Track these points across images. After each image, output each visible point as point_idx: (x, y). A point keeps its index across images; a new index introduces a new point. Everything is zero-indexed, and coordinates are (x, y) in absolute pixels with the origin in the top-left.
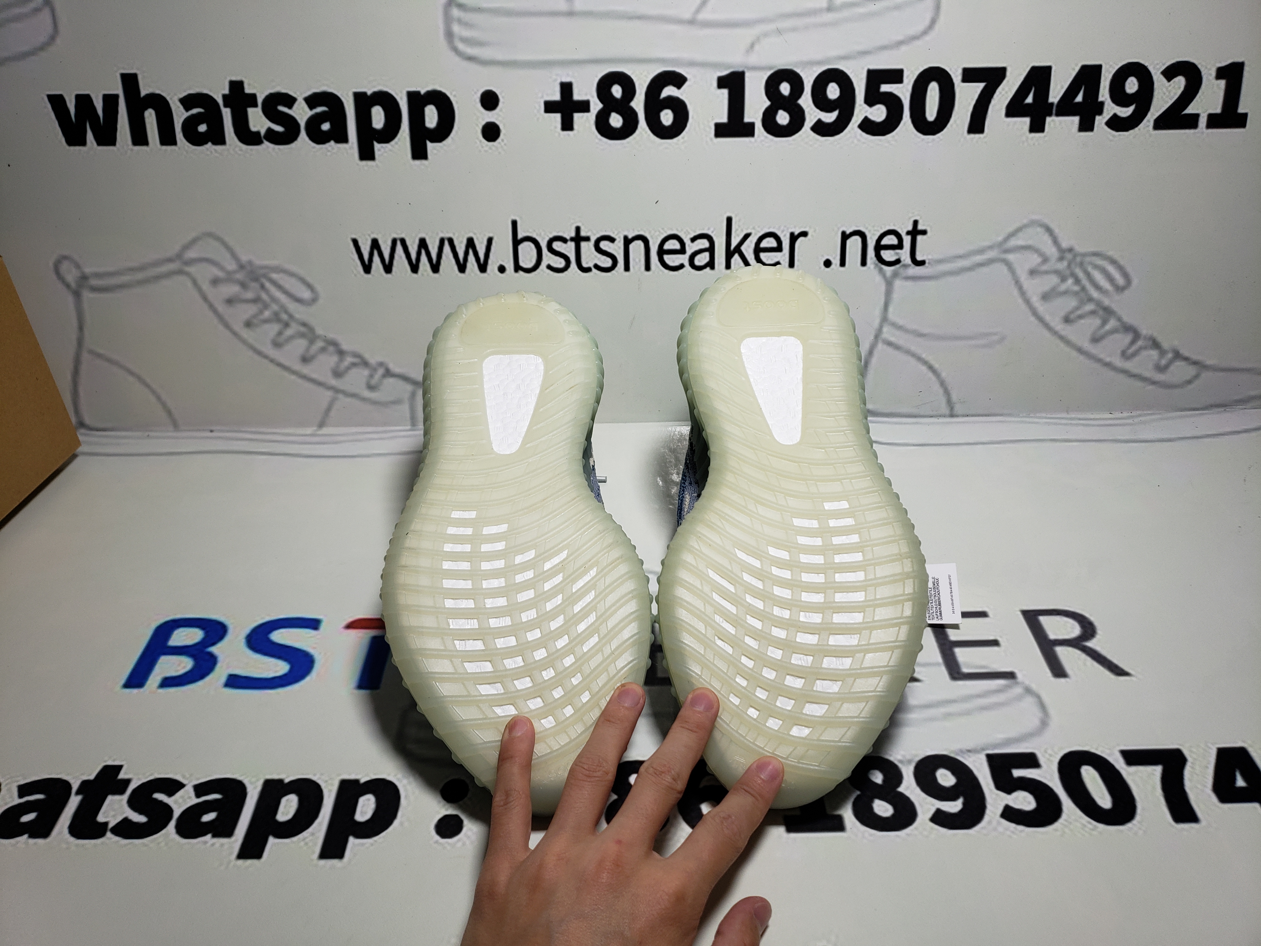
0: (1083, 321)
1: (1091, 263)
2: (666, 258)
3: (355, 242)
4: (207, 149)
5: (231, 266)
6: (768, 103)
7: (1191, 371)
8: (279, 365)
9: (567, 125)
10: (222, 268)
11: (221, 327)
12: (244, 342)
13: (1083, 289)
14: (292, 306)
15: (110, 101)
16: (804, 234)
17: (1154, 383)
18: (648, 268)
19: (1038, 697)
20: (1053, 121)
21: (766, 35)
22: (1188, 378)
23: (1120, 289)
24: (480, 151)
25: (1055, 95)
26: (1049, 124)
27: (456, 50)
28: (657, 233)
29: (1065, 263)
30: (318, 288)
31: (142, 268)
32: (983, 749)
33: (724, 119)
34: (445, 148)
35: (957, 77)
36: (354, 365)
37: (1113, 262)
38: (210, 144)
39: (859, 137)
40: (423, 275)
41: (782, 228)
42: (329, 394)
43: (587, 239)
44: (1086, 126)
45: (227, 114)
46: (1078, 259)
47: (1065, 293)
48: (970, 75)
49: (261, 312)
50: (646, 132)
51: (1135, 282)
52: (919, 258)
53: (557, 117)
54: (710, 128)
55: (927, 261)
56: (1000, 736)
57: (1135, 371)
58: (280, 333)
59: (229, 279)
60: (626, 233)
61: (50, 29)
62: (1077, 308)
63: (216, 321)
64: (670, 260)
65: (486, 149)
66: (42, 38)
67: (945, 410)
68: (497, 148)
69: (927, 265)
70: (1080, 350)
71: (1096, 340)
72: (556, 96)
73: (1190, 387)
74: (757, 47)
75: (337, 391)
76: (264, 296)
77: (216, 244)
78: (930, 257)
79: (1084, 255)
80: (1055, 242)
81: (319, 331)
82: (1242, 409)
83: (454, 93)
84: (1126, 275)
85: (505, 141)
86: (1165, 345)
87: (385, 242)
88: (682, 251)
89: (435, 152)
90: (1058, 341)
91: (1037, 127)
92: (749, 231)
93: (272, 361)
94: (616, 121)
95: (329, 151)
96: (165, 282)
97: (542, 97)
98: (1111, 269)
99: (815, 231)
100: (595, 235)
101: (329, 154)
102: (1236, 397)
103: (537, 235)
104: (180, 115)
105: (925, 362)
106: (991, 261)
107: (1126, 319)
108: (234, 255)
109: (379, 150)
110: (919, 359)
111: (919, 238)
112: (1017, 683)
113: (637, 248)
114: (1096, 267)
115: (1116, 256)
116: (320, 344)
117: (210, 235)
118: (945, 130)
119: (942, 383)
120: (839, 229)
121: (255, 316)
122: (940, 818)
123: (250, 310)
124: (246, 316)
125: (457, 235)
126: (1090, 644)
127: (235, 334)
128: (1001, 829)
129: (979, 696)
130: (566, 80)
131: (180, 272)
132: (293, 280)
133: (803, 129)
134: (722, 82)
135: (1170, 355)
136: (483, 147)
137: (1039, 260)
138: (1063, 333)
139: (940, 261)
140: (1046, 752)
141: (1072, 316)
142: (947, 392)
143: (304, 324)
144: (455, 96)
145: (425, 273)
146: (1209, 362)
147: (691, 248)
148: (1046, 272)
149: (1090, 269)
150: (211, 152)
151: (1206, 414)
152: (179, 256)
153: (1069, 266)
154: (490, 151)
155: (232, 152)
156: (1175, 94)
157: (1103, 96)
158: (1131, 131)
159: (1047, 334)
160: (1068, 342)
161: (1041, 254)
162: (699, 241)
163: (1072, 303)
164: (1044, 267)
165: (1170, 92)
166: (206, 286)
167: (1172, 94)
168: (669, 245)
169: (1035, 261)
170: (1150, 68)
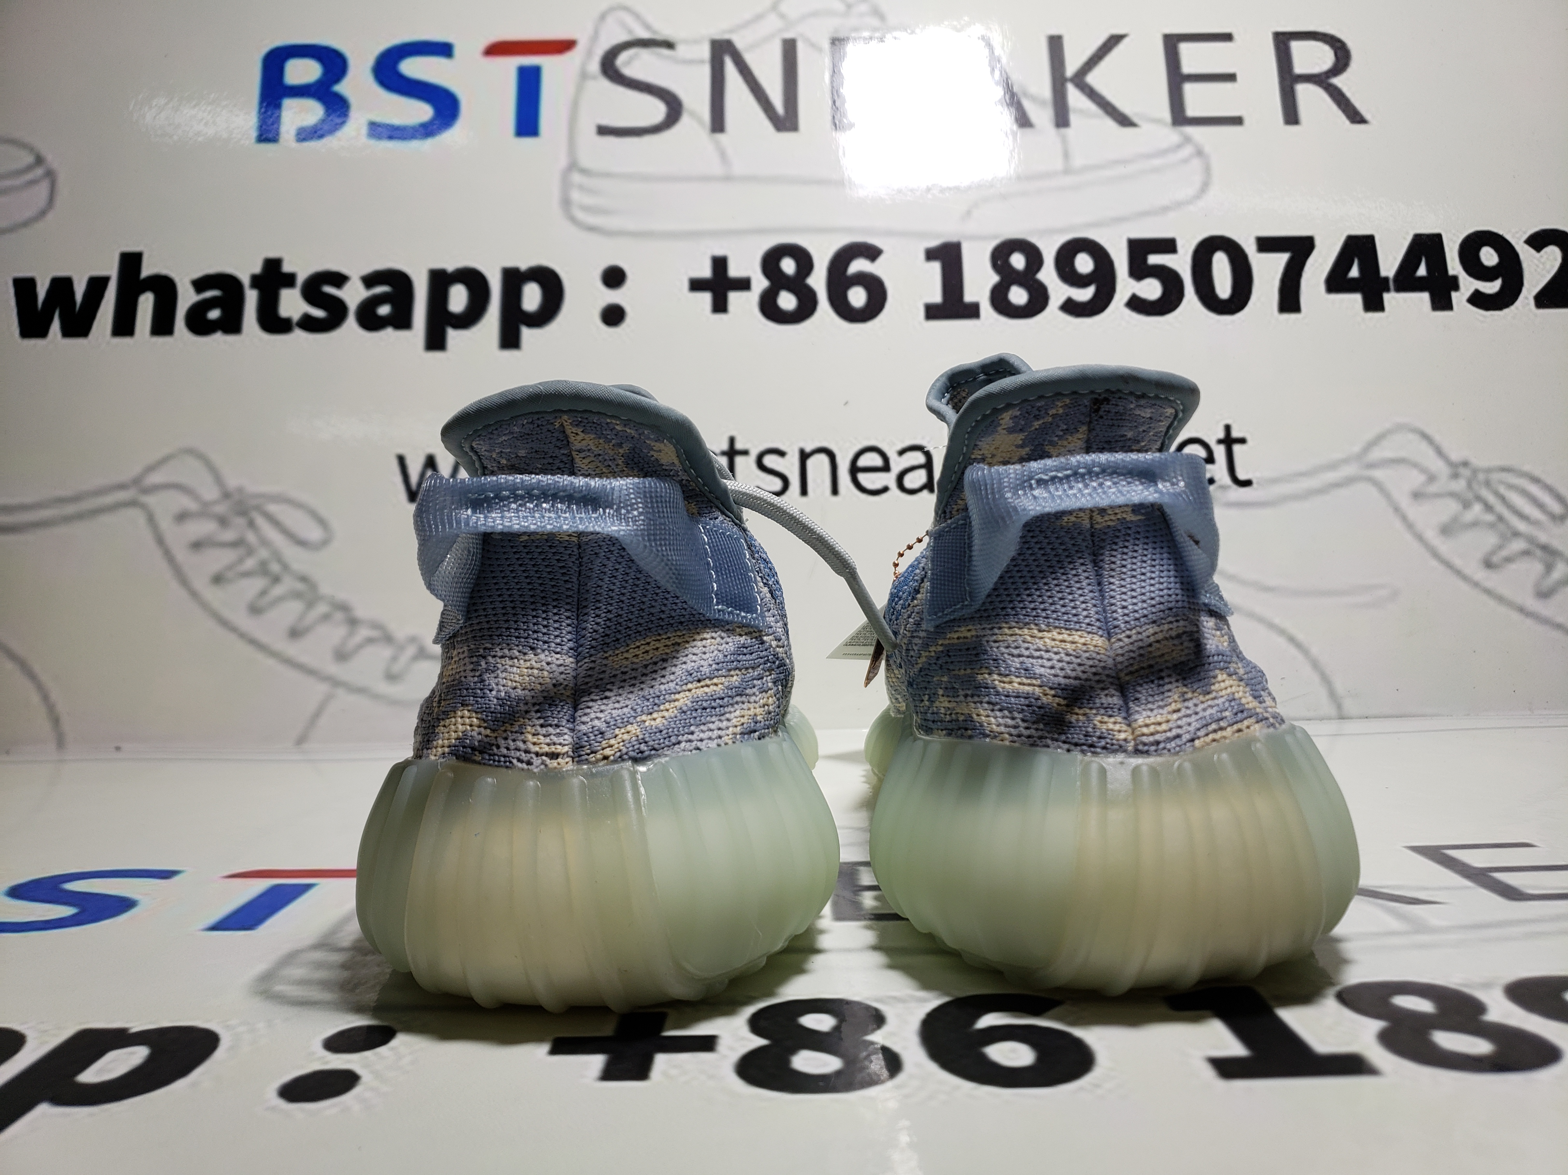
0: (1514, 566)
1: (1501, 482)
2: (862, 477)
3: (401, 460)
4: (214, 340)
5: (210, 493)
6: (996, 279)
8: (253, 642)
9: (720, 306)
10: (196, 498)
12: (205, 606)
13: (1501, 518)
14: (291, 552)
15: (97, 285)
18: (835, 491)
20: (1393, 297)
21: (986, 201)
23: (1557, 519)
24: (597, 339)
25: (1389, 266)
26: (1390, 302)
27: (573, 220)
28: (848, 445)
29: (1463, 483)
30: (335, 524)
31: (77, 500)
33: (937, 297)
34: (547, 333)
35: (1250, 248)
36: (370, 641)
37: (1536, 480)
38: (219, 333)
39: (1127, 319)
42: (322, 688)
43: (745, 453)
44: (1441, 302)
45: (251, 298)
46: (1481, 477)
47: (1475, 524)
48: (1267, 245)
49: (241, 560)
50: (829, 315)
52: (1242, 476)
53: (707, 297)
54: (918, 309)
55: (1254, 481)
58: (263, 593)
59: (204, 512)
60: (802, 445)
61: (42, 203)
62: (1500, 547)
64: (868, 480)
65: (605, 335)
66: (30, 212)
67: (1330, 709)
68: (620, 335)
69: (1255, 485)
70: (1521, 610)
71: (1543, 594)
72: (706, 273)
74: (975, 214)
75: (335, 682)
76: (251, 537)
77: (195, 463)
78: (1258, 474)
79: (1489, 471)
80: (1439, 452)
81: (325, 589)
83: (566, 270)
84: (1559, 498)
85: (631, 326)
87: (446, 459)
88: (886, 468)
89: (531, 339)
90: (1484, 598)
91: (1374, 304)
93: (243, 636)
94: (787, 301)
95: (383, 339)
96: (106, 519)
97: (687, 273)
98: (1534, 489)
100: (756, 447)
101: (382, 342)
104: (187, 298)
105: (1279, 633)
106: (1350, 481)
109: (453, 338)
110: (1269, 628)
111: (1237, 448)
113: (818, 466)
114: (1511, 487)
115: (1537, 472)
116: (322, 608)
117: (190, 451)
118: (1247, 308)
119: (1315, 665)
121: (230, 567)
124: (216, 568)
127: (194, 594)
130: (719, 252)
131: (133, 503)
132: (300, 514)
133: (1049, 309)
134: (931, 255)
136: (600, 333)
137: (1421, 478)
138: (1489, 584)
139: (1274, 481)
141: (1495, 559)
142: (1326, 679)
143: (304, 579)
144: (567, 273)
147: (898, 464)
148: (1438, 496)
149: (1502, 490)
150: (219, 344)
152: (136, 482)
153: (1469, 485)
154: (610, 341)
155: (247, 342)
156: (1553, 266)
157: (1453, 269)
158: (1506, 311)
159: (1464, 586)
160: (1501, 599)
161: (1423, 470)
162: (909, 455)
163: (1490, 540)
164: (1433, 488)
165: (1543, 264)
166: (166, 524)
167: (1548, 267)
168: (866, 460)
169: (1417, 479)
170: (1508, 237)
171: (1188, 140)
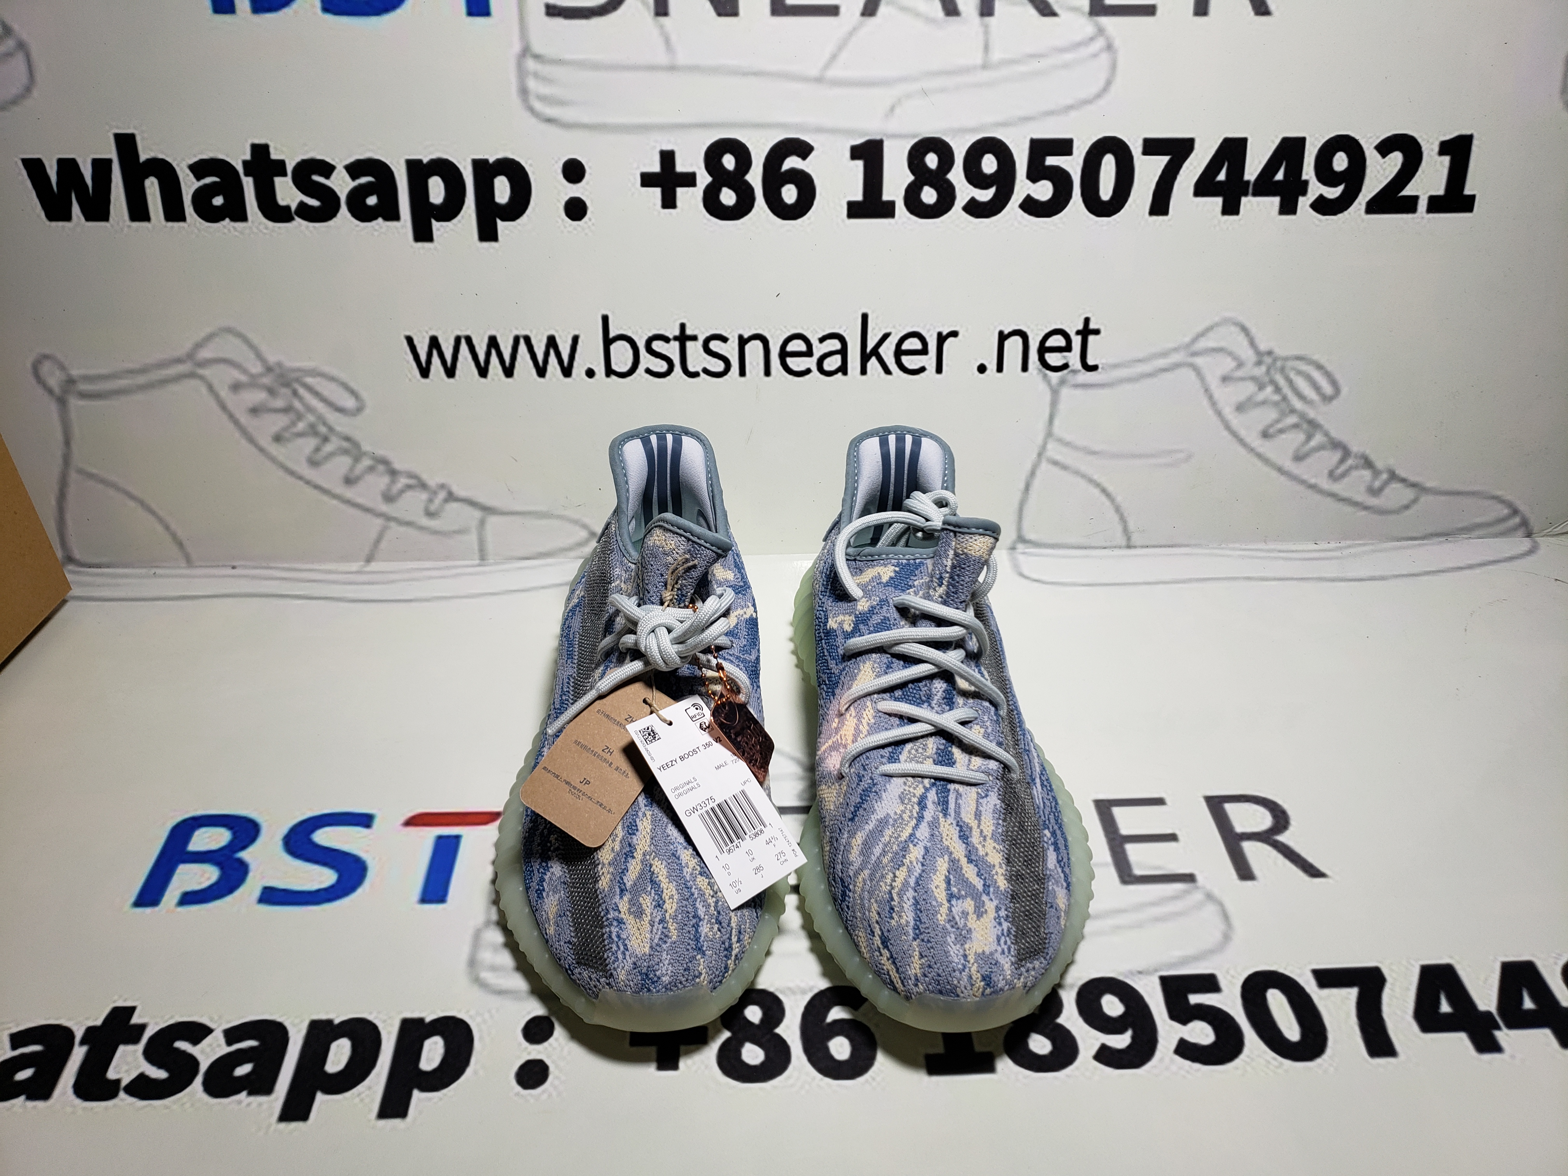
0: (1283, 436)
1: (1293, 369)
2: (790, 361)
3: (410, 340)
4: (224, 227)
5: (256, 368)
6: (911, 178)
7: (1408, 494)
8: (317, 487)
9: (669, 202)
10: (245, 371)
11: (244, 442)
13: (1285, 398)
14: (332, 417)
15: (101, 167)
16: (954, 334)
17: (1366, 508)
18: (767, 373)
19: (1221, 905)
20: (1249, 201)
21: (909, 96)
22: (1405, 502)
23: (1327, 399)
24: (562, 232)
25: (1252, 171)
26: (1245, 205)
27: (531, 110)
28: (779, 332)
29: (1263, 369)
30: (364, 394)
31: (143, 370)
32: (1156, 971)
33: (859, 197)
34: (519, 227)
35: (1136, 149)
36: (409, 487)
37: (1320, 367)
38: (227, 220)
39: (1019, 219)
40: (493, 380)
41: (928, 327)
42: (379, 522)
43: (694, 338)
44: (1288, 208)
45: (248, 184)
46: (1279, 364)
47: (1264, 403)
48: (1152, 147)
49: (294, 424)
50: (764, 212)
51: (1345, 391)
52: (1091, 362)
53: (657, 192)
54: (842, 206)
55: (1100, 366)
56: (1177, 954)
57: (1345, 494)
58: (317, 449)
59: (253, 383)
60: (741, 332)
61: (24, 79)
62: (1278, 421)
63: (237, 435)
64: (795, 363)
65: (570, 229)
66: (15, 90)
67: (1121, 540)
68: (583, 229)
69: (1100, 370)
70: (1280, 470)
71: (1299, 458)
72: (655, 167)
73: (1407, 513)
74: (898, 111)
75: (388, 518)
76: (297, 404)
77: (237, 342)
78: (1104, 361)
79: (1286, 359)
80: (1252, 343)
81: (366, 447)
82: (1467, 539)
83: (530, 162)
84: (1334, 383)
85: (593, 220)
86: (1379, 464)
87: (447, 340)
88: (809, 353)
89: (507, 232)
90: (1256, 460)
91: (1231, 208)
92: (887, 331)
93: (308, 482)
94: (728, 197)
95: (376, 230)
96: (173, 388)
97: (638, 168)
98: (1317, 375)
99: (967, 331)
100: (703, 333)
101: (376, 233)
102: (1460, 525)
103: (633, 333)
104: (189, 185)
105: (1097, 485)
106: (1177, 366)
107: (1334, 434)
108: (259, 356)
109: (438, 230)
110: (1091, 481)
111: (1091, 338)
112: (1197, 888)
113: (754, 350)
114: (1300, 373)
115: (1323, 361)
116: (366, 462)
117: (229, 330)
118: (1123, 211)
119: (1118, 509)
120: (995, 328)
121: (286, 429)
122: (1105, 1056)
123: (280, 422)
124: (275, 429)
125: (534, 332)
126: (1282, 838)
127: (262, 450)
128: (1174, 1068)
129: (1153, 904)
130: (667, 147)
131: (192, 375)
132: (333, 386)
133: (953, 209)
134: (856, 152)
135: (1385, 476)
136: (565, 227)
137: (1233, 364)
138: (1261, 450)
139: (1116, 366)
140: (1228, 972)
141: (1271, 431)
142: (1123, 520)
143: (347, 439)
144: (531, 165)
145: (496, 378)
146: (1429, 484)
147: (819, 350)
148: (1242, 379)
149: (1292, 375)
150: (229, 230)
151: (1426, 544)
152: (190, 356)
153: (1268, 371)
154: (575, 232)
155: (255, 230)
156: (1391, 172)
157: (1307, 174)
158: (1340, 215)
159: (1242, 451)
160: (1266, 461)
161: (1235, 358)
162: (828, 341)
163: (1271, 414)
164: (1239, 373)
165: (1384, 170)
166: (224, 393)
167: (1387, 172)
168: (793, 346)
169: (1228, 364)
170: (1362, 142)
171: (1101, 31)
